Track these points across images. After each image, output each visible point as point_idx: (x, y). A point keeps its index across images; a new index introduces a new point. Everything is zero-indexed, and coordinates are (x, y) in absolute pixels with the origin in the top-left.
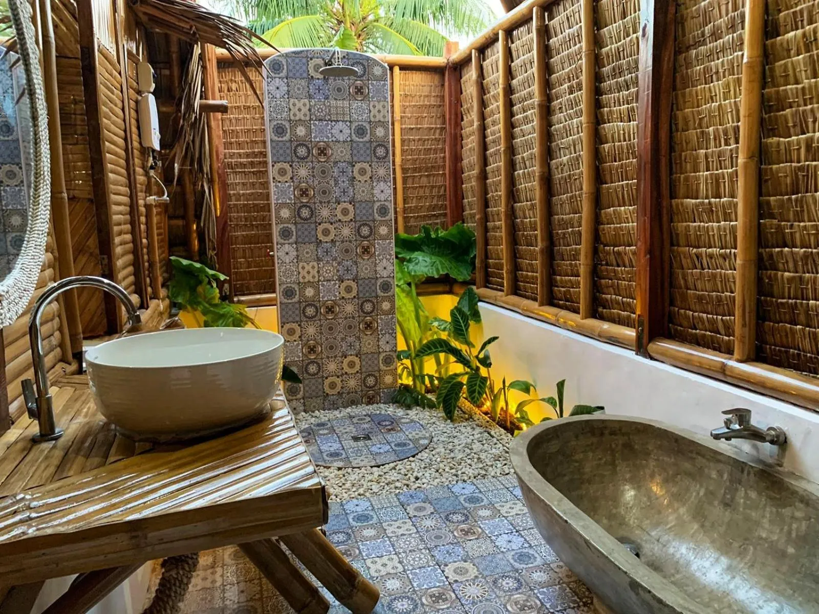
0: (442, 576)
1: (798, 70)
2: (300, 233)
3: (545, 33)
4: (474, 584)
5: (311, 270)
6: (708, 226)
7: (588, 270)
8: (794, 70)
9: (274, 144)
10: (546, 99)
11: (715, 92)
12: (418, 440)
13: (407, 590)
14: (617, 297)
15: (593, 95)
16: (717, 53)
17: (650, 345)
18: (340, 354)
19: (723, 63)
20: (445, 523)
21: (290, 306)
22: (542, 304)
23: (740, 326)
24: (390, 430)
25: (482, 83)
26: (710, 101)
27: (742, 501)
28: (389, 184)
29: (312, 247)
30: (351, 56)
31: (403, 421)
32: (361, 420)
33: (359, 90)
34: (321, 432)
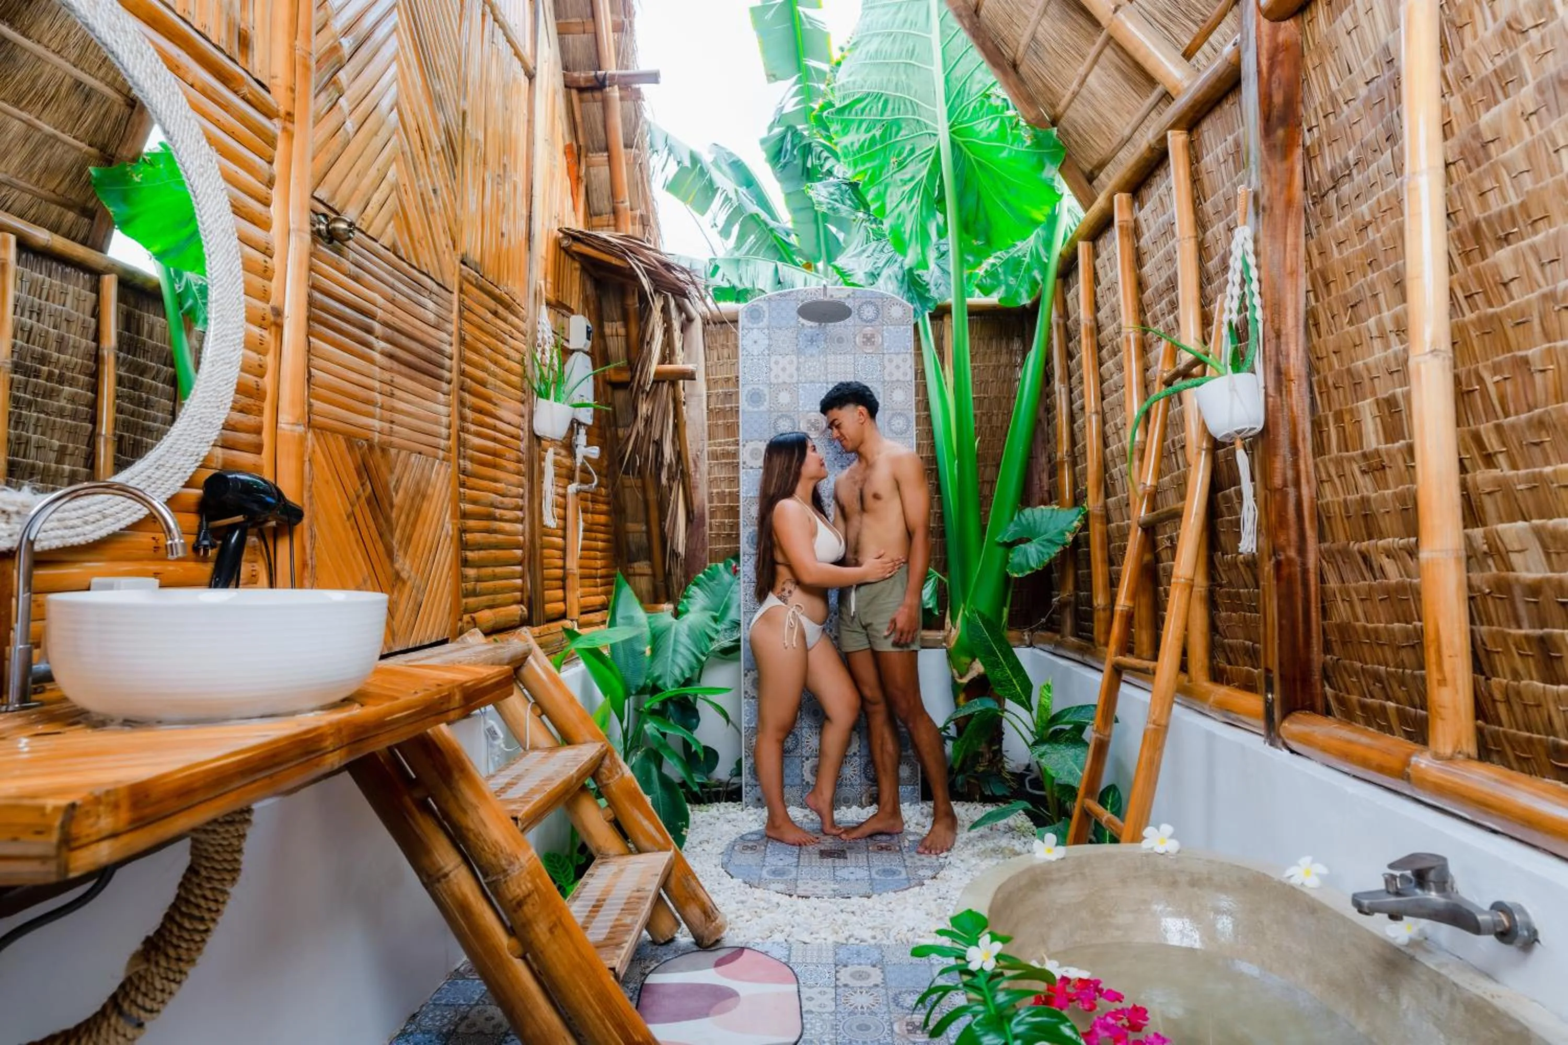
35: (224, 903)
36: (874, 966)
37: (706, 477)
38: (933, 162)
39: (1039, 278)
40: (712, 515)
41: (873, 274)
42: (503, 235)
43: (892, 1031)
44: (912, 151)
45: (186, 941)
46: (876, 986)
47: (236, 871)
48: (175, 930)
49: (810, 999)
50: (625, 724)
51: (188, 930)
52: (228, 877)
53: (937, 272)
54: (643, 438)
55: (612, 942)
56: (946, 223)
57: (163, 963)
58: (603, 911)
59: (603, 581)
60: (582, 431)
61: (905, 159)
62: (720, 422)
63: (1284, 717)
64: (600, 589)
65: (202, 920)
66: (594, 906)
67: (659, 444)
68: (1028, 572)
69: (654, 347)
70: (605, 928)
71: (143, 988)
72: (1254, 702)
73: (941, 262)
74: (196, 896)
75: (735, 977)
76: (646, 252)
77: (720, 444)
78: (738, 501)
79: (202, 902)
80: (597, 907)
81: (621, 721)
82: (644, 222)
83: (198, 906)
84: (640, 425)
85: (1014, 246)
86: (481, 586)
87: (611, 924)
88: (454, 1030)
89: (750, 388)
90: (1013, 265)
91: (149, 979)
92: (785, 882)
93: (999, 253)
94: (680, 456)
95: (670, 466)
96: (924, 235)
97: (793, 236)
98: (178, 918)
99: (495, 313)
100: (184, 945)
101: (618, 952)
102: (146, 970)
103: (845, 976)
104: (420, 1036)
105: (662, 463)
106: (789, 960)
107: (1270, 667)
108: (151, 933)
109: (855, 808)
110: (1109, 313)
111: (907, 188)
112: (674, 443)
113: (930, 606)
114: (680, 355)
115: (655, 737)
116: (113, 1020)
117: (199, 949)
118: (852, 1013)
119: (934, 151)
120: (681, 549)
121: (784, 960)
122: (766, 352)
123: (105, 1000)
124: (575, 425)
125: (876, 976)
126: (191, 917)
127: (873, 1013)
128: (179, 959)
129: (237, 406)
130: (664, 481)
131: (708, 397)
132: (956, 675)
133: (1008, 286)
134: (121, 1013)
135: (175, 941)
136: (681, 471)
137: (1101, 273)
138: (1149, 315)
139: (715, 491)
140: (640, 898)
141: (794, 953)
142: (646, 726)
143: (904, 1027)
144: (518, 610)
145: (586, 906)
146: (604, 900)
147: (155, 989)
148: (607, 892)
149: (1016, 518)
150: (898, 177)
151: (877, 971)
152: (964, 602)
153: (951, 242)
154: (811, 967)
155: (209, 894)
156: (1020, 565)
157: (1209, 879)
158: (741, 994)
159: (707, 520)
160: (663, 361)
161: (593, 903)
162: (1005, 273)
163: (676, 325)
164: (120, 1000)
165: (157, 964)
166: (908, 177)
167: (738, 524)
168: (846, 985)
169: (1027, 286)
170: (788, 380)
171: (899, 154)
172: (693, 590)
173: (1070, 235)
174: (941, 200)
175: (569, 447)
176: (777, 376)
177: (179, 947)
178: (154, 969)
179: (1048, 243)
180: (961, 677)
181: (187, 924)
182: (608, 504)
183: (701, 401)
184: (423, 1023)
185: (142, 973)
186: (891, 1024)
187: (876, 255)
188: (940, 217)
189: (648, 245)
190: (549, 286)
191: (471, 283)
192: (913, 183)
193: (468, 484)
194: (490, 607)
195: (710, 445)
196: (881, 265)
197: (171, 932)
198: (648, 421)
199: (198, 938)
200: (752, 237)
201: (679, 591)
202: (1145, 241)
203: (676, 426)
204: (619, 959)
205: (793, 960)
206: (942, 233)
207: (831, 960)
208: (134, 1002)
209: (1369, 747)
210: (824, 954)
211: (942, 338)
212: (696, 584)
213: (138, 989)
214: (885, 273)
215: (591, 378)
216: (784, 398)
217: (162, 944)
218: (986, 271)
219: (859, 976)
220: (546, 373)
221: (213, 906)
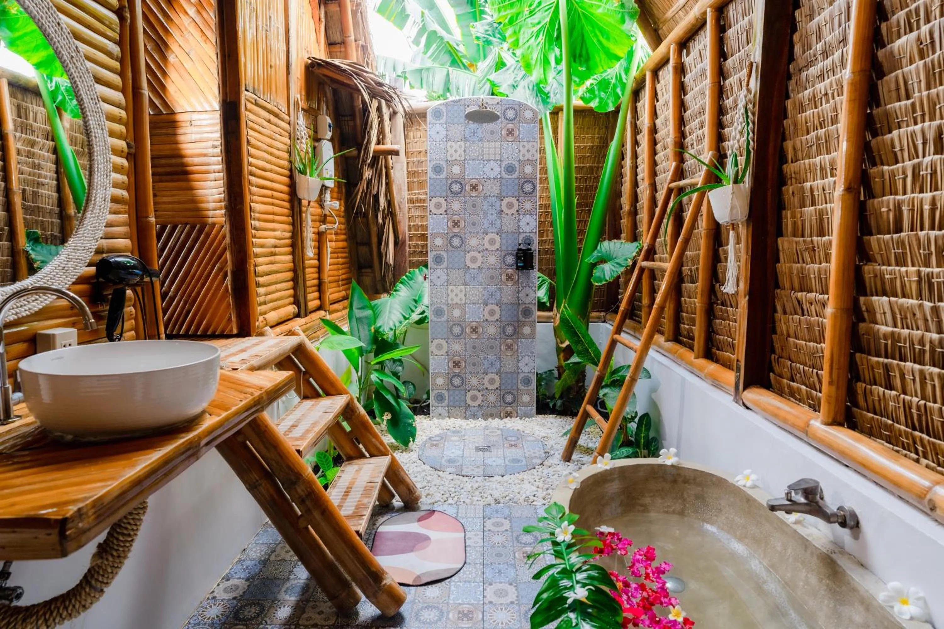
0: (480, 595)
1: (910, 82)
2: (450, 260)
3: (681, 70)
4: (506, 609)
5: (459, 293)
6: (809, 268)
7: (704, 309)
8: (906, 83)
9: (432, 182)
10: (679, 135)
11: (824, 117)
12: (532, 458)
13: (441, 601)
14: (729, 339)
15: (715, 128)
16: (827, 72)
17: (745, 392)
18: (482, 371)
19: (831, 83)
20: (513, 543)
21: (439, 324)
22: (667, 340)
23: (827, 383)
24: (512, 446)
25: (636, 124)
26: (819, 128)
27: (801, 583)
28: (534, 217)
29: (461, 272)
30: (504, 102)
31: (529, 439)
32: (493, 432)
33: (510, 133)
34: (453, 438)
35: (140, 525)
36: (506, 518)
37: (407, 215)
38: (554, 12)
39: (620, 93)
40: (411, 238)
41: (514, 86)
42: (271, 67)
43: (515, 557)
44: (540, 4)
45: (122, 547)
46: (507, 530)
47: (145, 508)
48: (115, 542)
49: (470, 538)
50: (360, 374)
51: (122, 541)
52: (142, 512)
53: (555, 85)
54: (366, 194)
55: (356, 515)
56: (561, 55)
57: (111, 559)
58: (351, 494)
59: (344, 282)
60: (328, 192)
61: (534, 9)
62: (415, 180)
63: (745, 389)
64: (341, 288)
65: (129, 535)
66: (345, 492)
67: (376, 198)
68: (604, 282)
69: (372, 135)
70: (352, 506)
71: (101, 572)
72: (730, 377)
73: (557, 77)
74: (124, 523)
75: (428, 528)
76: (365, 74)
77: (415, 194)
78: (427, 230)
79: (129, 527)
80: (347, 493)
81: (357, 371)
82: (364, 49)
83: (126, 529)
84: (364, 184)
85: (605, 71)
86: (269, 297)
87: (356, 504)
88: (268, 559)
89: (434, 163)
90: (604, 84)
91: (104, 567)
92: (456, 467)
93: (595, 77)
94: (390, 203)
95: (384, 211)
96: (546, 61)
97: (461, 46)
98: (116, 535)
99: (269, 121)
100: (121, 549)
101: (360, 522)
102: (102, 563)
103: (489, 524)
104: (249, 562)
105: (379, 209)
106: (457, 515)
107: (740, 359)
108: (102, 542)
109: (497, 419)
110: (664, 122)
111: (535, 29)
112: (386, 196)
113: (544, 300)
114: (389, 137)
115: (377, 382)
116: (87, 590)
117: (129, 550)
118: (493, 547)
119: (554, 4)
120: (391, 261)
121: (454, 515)
122: (445, 139)
123: (81, 578)
124: (324, 188)
125: (507, 524)
126: (123, 534)
127: (504, 546)
128: (119, 557)
129: (112, 210)
130: (380, 221)
131: (408, 163)
132: (559, 341)
133: (601, 98)
134: (91, 586)
135: (116, 547)
136: (391, 212)
137: (659, 93)
138: (687, 128)
139: (412, 224)
140: (372, 487)
141: (460, 511)
142: (372, 376)
143: (522, 555)
144: (292, 309)
145: (341, 492)
146: (351, 488)
147: (108, 572)
148: (352, 483)
149: (599, 248)
150: (529, 21)
151: (507, 522)
152: (565, 299)
153: (563, 66)
154: (470, 519)
155: (132, 522)
156: (599, 277)
157: (695, 479)
158: (432, 539)
159: (408, 242)
160: (378, 143)
161: (344, 490)
162: (599, 89)
163: (386, 117)
164: (89, 578)
165: (107, 560)
166: (536, 21)
167: (426, 245)
168: (489, 530)
169: (612, 98)
170: (458, 158)
171: (530, 6)
172: (399, 286)
173: (642, 65)
174: (559, 37)
175: (321, 203)
176: (451, 156)
177: (118, 550)
178: (106, 563)
179: (627, 70)
180: (562, 343)
181: (121, 538)
182: (345, 234)
183: (403, 166)
184: (250, 554)
185: (100, 564)
186: (514, 553)
187: (515, 72)
188: (557, 50)
189: (367, 70)
190: (303, 97)
191: (252, 103)
192: (539, 26)
193: (257, 235)
194: (275, 309)
195: (409, 194)
196: (518, 79)
197: (113, 543)
198: (369, 182)
199: (128, 545)
200: (435, 45)
201: (390, 287)
202: (688, 79)
203: (387, 184)
204: (361, 525)
205: (460, 515)
206: (558, 61)
207: (481, 515)
208: (97, 580)
209: (789, 413)
210: (478, 511)
211: (557, 128)
212: (402, 283)
213: (98, 572)
214: (522, 84)
215: (332, 160)
216: (456, 170)
217: (108, 549)
218: (587, 88)
219: (497, 524)
220: (303, 156)
221: (135, 528)
